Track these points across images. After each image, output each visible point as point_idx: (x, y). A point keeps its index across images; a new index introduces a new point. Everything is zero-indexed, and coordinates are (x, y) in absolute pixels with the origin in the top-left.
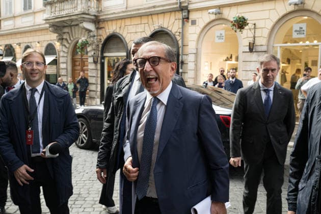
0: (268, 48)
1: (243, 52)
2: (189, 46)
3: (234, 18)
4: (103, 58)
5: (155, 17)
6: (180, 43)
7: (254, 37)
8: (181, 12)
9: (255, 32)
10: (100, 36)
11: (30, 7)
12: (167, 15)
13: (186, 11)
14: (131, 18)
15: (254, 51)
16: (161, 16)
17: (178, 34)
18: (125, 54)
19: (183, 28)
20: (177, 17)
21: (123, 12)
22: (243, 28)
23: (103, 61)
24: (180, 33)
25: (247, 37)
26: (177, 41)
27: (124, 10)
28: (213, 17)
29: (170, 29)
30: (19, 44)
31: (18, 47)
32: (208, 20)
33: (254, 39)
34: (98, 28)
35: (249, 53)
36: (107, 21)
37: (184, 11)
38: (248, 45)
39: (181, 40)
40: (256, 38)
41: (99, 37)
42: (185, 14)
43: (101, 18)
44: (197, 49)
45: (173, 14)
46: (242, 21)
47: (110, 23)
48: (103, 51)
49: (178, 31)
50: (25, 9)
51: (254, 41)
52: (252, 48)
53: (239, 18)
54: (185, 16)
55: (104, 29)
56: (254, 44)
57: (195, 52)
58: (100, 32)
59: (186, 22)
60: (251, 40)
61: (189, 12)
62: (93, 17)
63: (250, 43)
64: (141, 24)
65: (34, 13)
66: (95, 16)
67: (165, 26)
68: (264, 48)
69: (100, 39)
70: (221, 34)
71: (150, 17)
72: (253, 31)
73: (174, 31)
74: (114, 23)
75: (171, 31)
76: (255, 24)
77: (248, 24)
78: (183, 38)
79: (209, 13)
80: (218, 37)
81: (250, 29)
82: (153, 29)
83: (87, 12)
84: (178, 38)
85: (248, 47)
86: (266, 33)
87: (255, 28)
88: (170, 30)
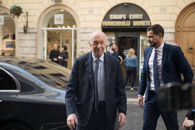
0: (37, 30)
1: (19, 33)
3: (12, 7)
7: (27, 22)
9: (27, 18)
15: (27, 32)
22: (20, 15)
25: (22, 22)
35: (24, 34)
40: (29, 23)
46: (19, 10)
51: (27, 25)
52: (26, 30)
53: (16, 7)
56: (27, 27)
60: (25, 24)
63: (24, 26)
68: (35, 31)
70: (1, 18)
72: (26, 18)
76: (27, 13)
77: (23, 12)
81: (24, 16)
85: (23, 29)
86: (36, 19)
87: (27, 15)
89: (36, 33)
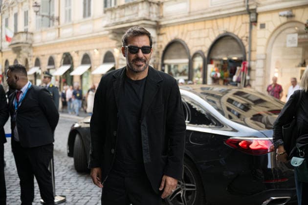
2: (257, 52)
4: (163, 65)
5: (220, 22)
6: (247, 48)
8: (248, 15)
10: (161, 42)
11: (89, 14)
12: (234, 19)
13: (254, 14)
14: (194, 22)
16: (227, 20)
17: (245, 38)
18: (186, 61)
19: (250, 32)
20: (244, 21)
21: (186, 17)
23: (163, 68)
24: (247, 37)
26: (244, 47)
27: (187, 14)
28: (284, 20)
29: (236, 33)
30: (77, 52)
31: (76, 54)
32: (279, 24)
34: (159, 34)
36: (169, 27)
37: (252, 14)
39: (248, 45)
41: (160, 44)
42: (253, 17)
43: (162, 23)
44: (266, 54)
45: (240, 17)
47: (171, 28)
48: (163, 58)
49: (246, 35)
50: (84, 16)
54: (253, 19)
55: (165, 36)
57: (263, 57)
58: (161, 38)
59: (254, 27)
61: (257, 15)
62: (154, 23)
64: (205, 29)
65: (93, 20)
66: (156, 21)
67: (231, 30)
69: (161, 46)
70: (293, 38)
71: (215, 21)
73: (240, 36)
74: (176, 28)
75: (237, 36)
78: (250, 43)
79: (280, 16)
80: (289, 41)
82: (218, 34)
83: (148, 18)
84: (245, 43)
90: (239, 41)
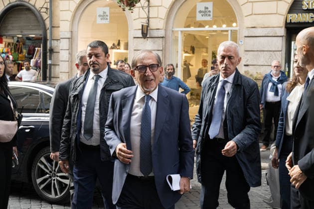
0: (165, 32)
1: (135, 38)
2: (60, 29)
6: (48, 22)
7: (148, 18)
9: (149, 12)
15: (148, 36)
17: (44, 10)
19: (51, 2)
22: (134, 6)
24: (47, 9)
25: (139, 18)
26: (44, 21)
33: (148, 20)
35: (143, 39)
38: (141, 28)
39: (48, 19)
40: (150, 19)
44: (72, 32)
49: (45, 6)
51: (148, 23)
52: (145, 32)
56: (148, 27)
57: (69, 35)
60: (145, 21)
63: (143, 26)
68: (161, 33)
70: (104, 13)
72: (146, 10)
73: (38, 6)
75: (34, 6)
76: (149, 1)
78: (51, 17)
80: (100, 16)
81: (142, 7)
82: (8, 2)
84: (45, 16)
85: (140, 31)
86: (163, 13)
87: (149, 6)
88: (33, 4)
89: (162, 37)
90: (36, 12)
